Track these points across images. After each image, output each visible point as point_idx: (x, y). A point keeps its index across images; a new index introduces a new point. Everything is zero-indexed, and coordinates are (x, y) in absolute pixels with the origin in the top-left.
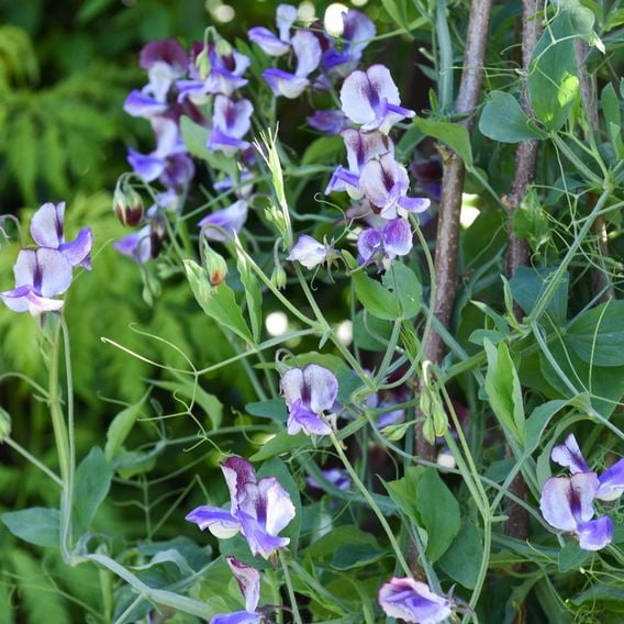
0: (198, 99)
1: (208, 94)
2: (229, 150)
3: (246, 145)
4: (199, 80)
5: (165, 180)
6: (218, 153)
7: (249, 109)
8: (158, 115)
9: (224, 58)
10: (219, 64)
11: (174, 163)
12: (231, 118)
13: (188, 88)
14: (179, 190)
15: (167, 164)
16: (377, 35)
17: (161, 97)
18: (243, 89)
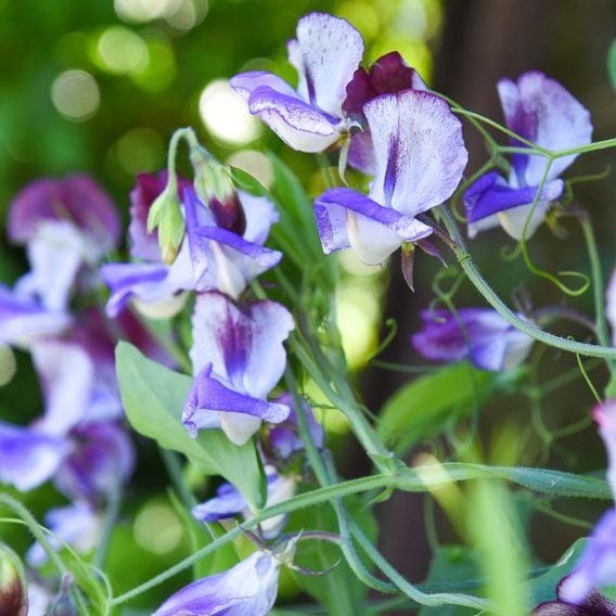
0: (155, 307)
1: (179, 292)
2: (238, 427)
3: (280, 413)
4: (158, 261)
5: (67, 481)
6: (212, 434)
7: (281, 323)
8: (47, 338)
9: (215, 206)
10: (206, 219)
11: (86, 444)
12: (236, 348)
13: (133, 280)
14: (98, 504)
15: (69, 447)
16: (595, 137)
17: (56, 297)
18: (266, 278)
